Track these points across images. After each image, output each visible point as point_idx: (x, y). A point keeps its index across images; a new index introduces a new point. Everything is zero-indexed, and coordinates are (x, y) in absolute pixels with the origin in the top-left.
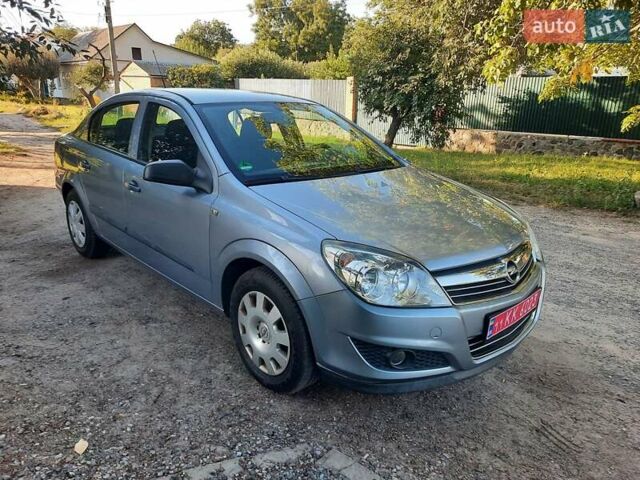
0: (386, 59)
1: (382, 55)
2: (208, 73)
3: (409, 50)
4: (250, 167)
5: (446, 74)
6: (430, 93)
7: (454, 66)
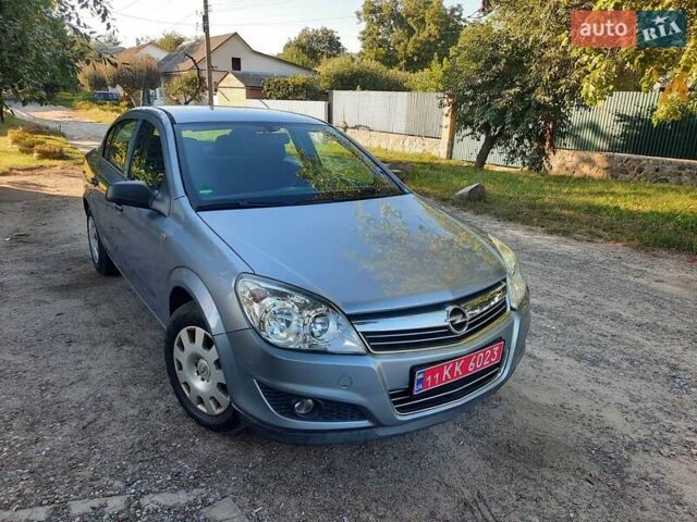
0: (479, 71)
1: (473, 66)
2: (304, 84)
3: (504, 61)
4: (210, 191)
5: (545, 87)
6: (526, 109)
7: (555, 79)
